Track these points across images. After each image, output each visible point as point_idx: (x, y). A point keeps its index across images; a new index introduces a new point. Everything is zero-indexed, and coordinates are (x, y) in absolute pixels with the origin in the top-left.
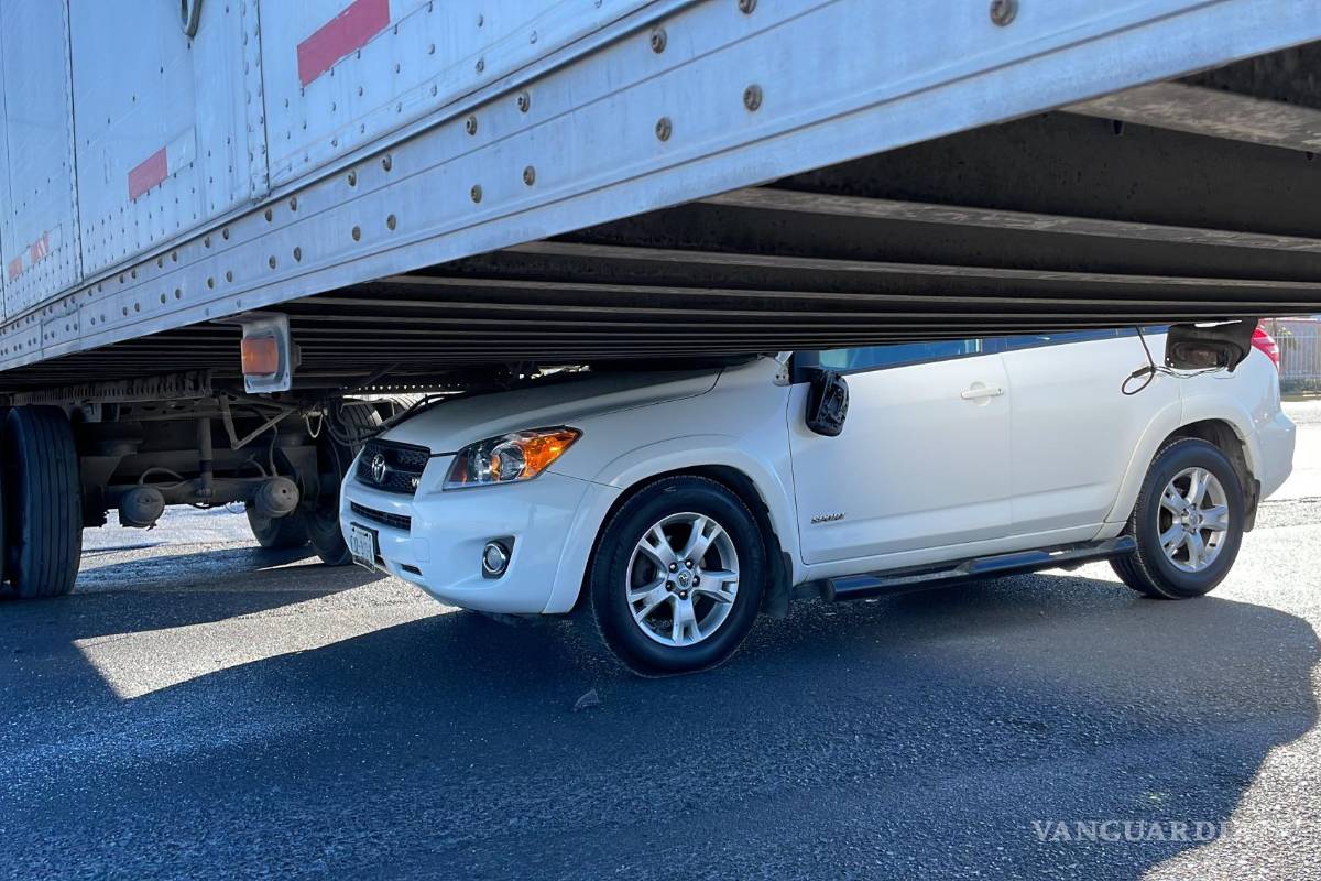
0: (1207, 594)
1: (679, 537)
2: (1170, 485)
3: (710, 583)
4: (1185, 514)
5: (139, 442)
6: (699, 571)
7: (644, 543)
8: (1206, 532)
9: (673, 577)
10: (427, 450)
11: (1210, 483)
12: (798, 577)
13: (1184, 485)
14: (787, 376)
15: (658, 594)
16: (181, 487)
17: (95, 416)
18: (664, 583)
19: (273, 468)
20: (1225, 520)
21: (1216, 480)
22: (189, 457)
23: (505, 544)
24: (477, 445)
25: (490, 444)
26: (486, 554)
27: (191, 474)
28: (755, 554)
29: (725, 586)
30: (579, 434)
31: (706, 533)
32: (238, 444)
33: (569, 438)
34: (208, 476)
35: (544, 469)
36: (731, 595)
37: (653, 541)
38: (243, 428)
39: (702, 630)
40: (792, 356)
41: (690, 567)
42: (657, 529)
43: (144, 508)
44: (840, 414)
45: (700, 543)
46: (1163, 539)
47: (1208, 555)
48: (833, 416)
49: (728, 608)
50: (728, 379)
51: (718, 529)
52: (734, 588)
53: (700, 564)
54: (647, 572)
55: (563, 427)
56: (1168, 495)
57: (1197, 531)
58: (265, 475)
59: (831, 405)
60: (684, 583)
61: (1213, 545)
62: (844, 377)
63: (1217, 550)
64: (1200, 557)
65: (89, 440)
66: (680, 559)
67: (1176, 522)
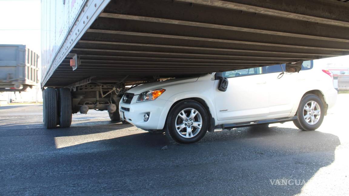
0: (315, 130)
1: (188, 113)
2: (306, 105)
3: (195, 124)
4: (310, 111)
5: (84, 96)
6: (193, 121)
7: (179, 115)
8: (315, 116)
9: (186, 122)
10: (134, 94)
11: (316, 104)
12: (216, 124)
13: (310, 105)
14: (214, 78)
15: (183, 126)
16: (93, 106)
17: (75, 90)
18: (184, 124)
19: (111, 102)
20: (320, 113)
21: (317, 104)
22: (94, 99)
23: (148, 114)
24: (144, 93)
25: (147, 92)
26: (145, 116)
27: (95, 103)
28: (206, 118)
29: (199, 125)
30: (165, 90)
31: (194, 113)
32: (103, 96)
33: (163, 91)
34: (98, 103)
35: (157, 98)
36: (200, 127)
37: (182, 114)
38: (104, 93)
39: (193, 134)
40: (216, 74)
41: (191, 120)
42: (183, 112)
43: (84, 110)
44: (226, 87)
45: (193, 115)
46: (305, 117)
47: (316, 121)
48: (224, 87)
49: (199, 130)
50: (200, 79)
51: (197, 112)
52: (201, 125)
53: (193, 119)
54: (180, 121)
55: (162, 89)
56: (306, 107)
57: (313, 115)
58: (109, 103)
59: (223, 84)
60: (189, 124)
61: (317, 119)
62: (228, 79)
63: (318, 120)
64: (314, 121)
65: (74, 95)
66: (188, 118)
67: (308, 113)
